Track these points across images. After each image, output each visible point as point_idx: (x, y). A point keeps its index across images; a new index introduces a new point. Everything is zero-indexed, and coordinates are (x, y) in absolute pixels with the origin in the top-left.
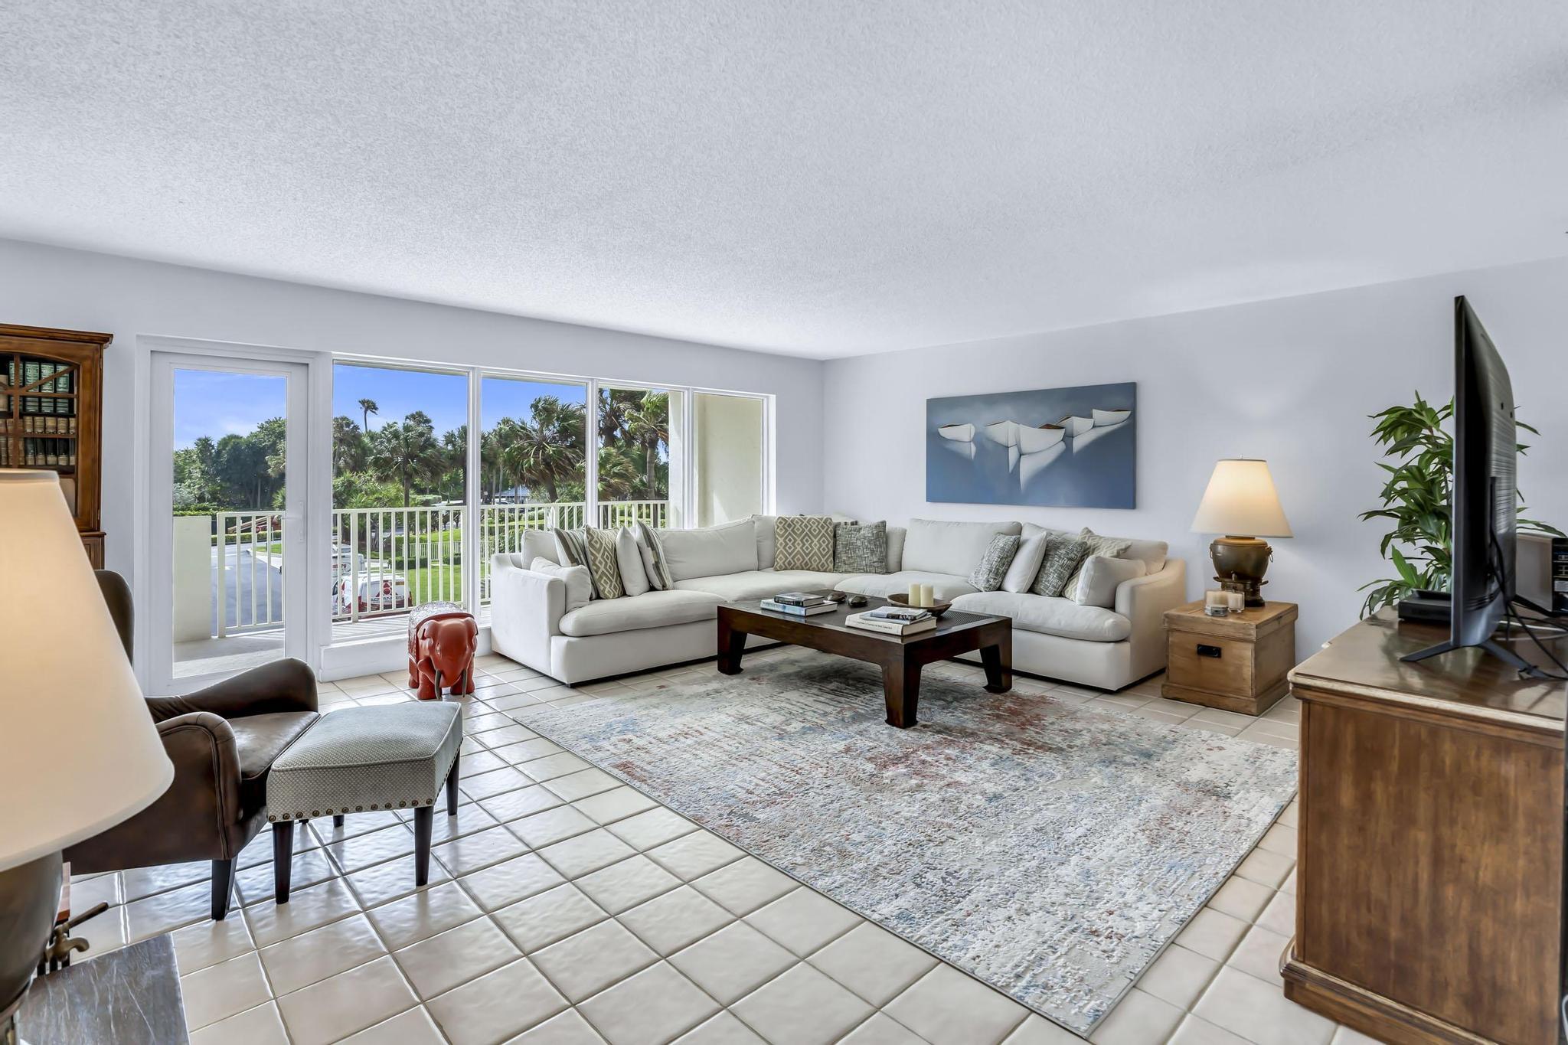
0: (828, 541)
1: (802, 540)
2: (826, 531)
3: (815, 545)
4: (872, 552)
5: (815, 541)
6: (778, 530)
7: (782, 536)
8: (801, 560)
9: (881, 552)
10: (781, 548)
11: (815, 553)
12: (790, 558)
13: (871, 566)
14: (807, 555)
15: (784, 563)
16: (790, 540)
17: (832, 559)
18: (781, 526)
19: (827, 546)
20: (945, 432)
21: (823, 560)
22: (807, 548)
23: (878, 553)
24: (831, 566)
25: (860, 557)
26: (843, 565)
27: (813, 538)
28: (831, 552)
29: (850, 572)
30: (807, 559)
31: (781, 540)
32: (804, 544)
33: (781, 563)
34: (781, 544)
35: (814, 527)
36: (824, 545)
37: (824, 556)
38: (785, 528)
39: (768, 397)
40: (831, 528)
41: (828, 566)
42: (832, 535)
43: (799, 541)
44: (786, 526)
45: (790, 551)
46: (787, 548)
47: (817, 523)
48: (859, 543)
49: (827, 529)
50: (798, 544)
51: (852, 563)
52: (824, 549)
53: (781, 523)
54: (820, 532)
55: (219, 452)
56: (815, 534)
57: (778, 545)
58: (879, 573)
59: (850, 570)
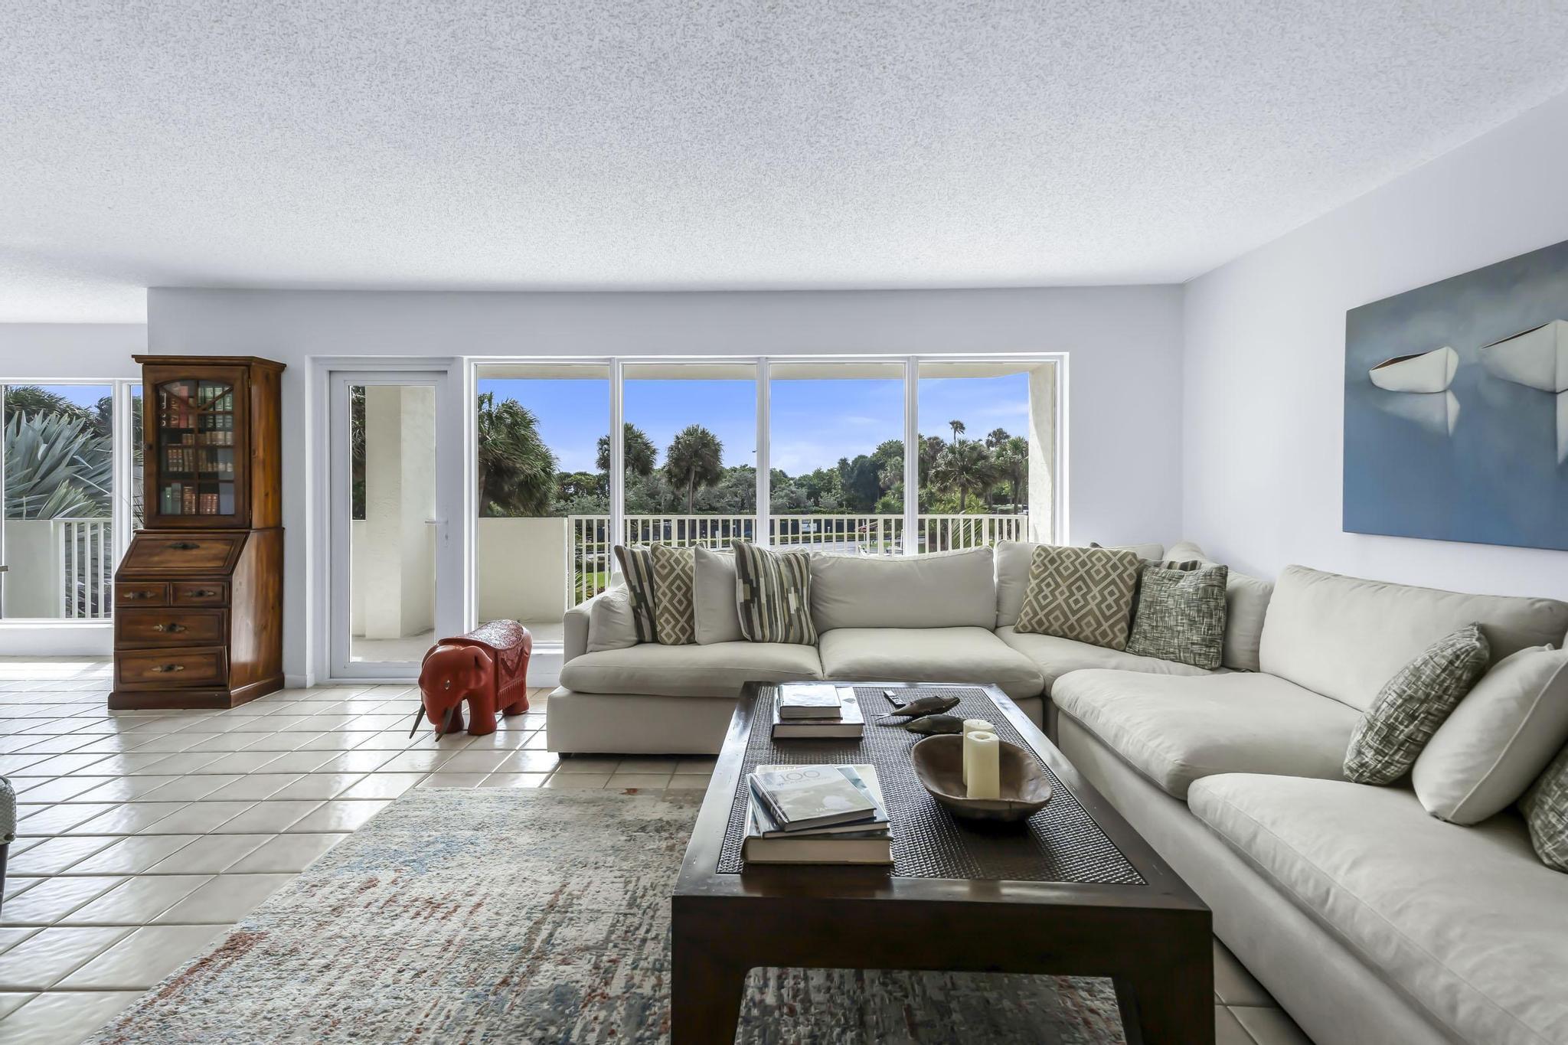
0: (1120, 591)
1: (1069, 587)
2: (1120, 576)
3: (1094, 598)
4: (1192, 623)
5: (1095, 591)
6: (1033, 567)
7: (1036, 577)
8: (1063, 620)
9: (1210, 627)
10: (1031, 597)
11: (1091, 612)
12: (1041, 615)
13: (1186, 650)
14: (1074, 613)
15: (1029, 621)
16: (1048, 585)
17: (1124, 624)
18: (1038, 560)
19: (1116, 601)
20: (1387, 378)
21: (1105, 625)
22: (1076, 602)
23: (1203, 628)
24: (1121, 638)
25: (1170, 628)
26: (1142, 640)
27: (1091, 584)
28: (1125, 611)
29: (1152, 655)
30: (1073, 619)
31: (1034, 583)
32: (1072, 594)
33: (1025, 620)
34: (1032, 590)
35: (1099, 566)
36: (1110, 600)
37: (1107, 619)
38: (1045, 565)
39: (1061, 357)
40: (1131, 570)
41: (1115, 636)
42: (1131, 583)
43: (1063, 587)
44: (1046, 561)
45: (1044, 603)
46: (1040, 597)
47: (1105, 560)
48: (1171, 602)
49: (1123, 572)
50: (1062, 593)
51: (1157, 638)
52: (1109, 607)
53: (1039, 555)
54: (1108, 575)
55: (852, 469)
56: (1097, 578)
57: (1028, 591)
58: (1203, 667)
59: (1152, 650)
